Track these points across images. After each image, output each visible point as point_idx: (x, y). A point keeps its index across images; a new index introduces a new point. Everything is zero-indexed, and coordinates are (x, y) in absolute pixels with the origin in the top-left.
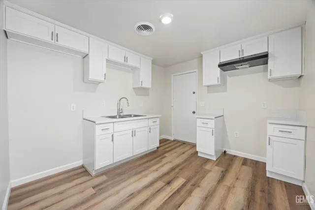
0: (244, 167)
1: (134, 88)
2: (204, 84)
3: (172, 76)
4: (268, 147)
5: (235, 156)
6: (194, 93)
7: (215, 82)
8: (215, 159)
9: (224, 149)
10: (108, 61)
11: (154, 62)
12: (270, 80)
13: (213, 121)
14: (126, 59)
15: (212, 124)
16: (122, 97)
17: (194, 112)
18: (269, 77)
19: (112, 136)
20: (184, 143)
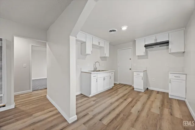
0: (158, 94)
1: (100, 57)
2: (137, 55)
3: (118, 50)
4: (170, 84)
5: (153, 90)
6: (130, 59)
7: (143, 54)
8: (143, 91)
9: (147, 87)
10: (93, 45)
11: (110, 44)
12: (170, 53)
13: (143, 73)
14: (99, 43)
15: (142, 74)
16: (96, 61)
17: (130, 69)
18: (169, 52)
19: (97, 79)
20: (125, 85)
